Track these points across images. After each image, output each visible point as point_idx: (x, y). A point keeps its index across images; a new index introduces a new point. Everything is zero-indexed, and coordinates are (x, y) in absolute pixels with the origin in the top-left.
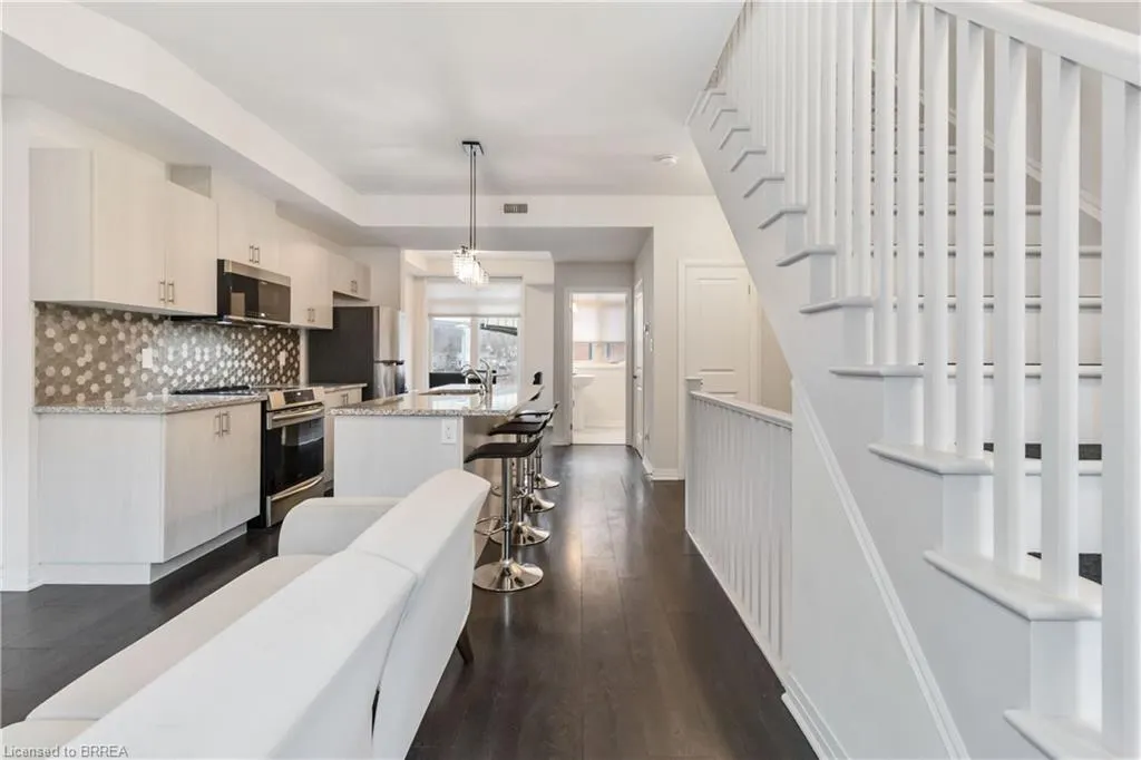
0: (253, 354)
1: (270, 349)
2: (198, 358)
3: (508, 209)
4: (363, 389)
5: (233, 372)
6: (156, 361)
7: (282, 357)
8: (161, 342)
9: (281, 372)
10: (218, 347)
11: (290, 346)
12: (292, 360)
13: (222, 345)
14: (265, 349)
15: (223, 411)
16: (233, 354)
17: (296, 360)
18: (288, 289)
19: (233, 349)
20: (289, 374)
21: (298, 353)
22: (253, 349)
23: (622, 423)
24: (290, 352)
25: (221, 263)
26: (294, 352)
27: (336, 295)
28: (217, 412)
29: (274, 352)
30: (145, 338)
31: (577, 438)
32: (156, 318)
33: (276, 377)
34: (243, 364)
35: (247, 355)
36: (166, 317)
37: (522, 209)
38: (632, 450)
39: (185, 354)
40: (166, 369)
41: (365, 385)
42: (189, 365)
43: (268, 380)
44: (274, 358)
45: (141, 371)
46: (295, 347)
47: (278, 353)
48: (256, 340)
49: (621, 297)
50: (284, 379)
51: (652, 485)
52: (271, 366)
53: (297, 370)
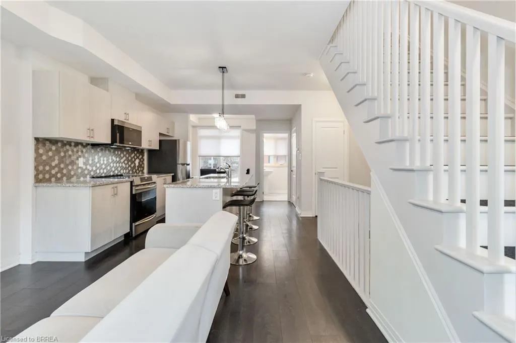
0: (125, 160)
1: (132, 158)
2: (102, 162)
3: (237, 96)
4: (173, 176)
5: (116, 168)
6: (84, 164)
7: (137, 162)
8: (86, 155)
9: (137, 168)
10: (110, 158)
11: (141, 156)
12: (141, 163)
13: (112, 157)
14: (130, 158)
15: (115, 185)
16: (116, 160)
17: (143, 162)
18: (141, 132)
19: (116, 158)
20: (140, 169)
21: (144, 160)
22: (125, 158)
23: (286, 191)
24: (140, 160)
25: (113, 121)
26: (142, 160)
27: (161, 134)
28: (112, 186)
29: (133, 159)
30: (80, 153)
31: (266, 198)
32: (84, 144)
33: (134, 170)
34: (121, 165)
35: (122, 161)
36: (89, 144)
37: (243, 96)
38: (290, 203)
39: (96, 161)
40: (88, 167)
41: (173, 174)
42: (98, 165)
43: (131, 172)
44: (134, 162)
45: (78, 168)
46: (142, 158)
47: (135, 160)
48: (126, 154)
49: (286, 135)
50: (138, 172)
51: (301, 219)
52: (132, 166)
53: (143, 168)
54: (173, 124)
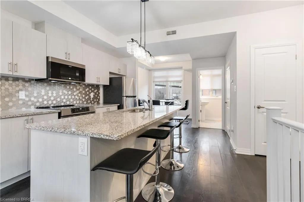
0: (78, 94)
1: (86, 92)
2: (50, 95)
3: (168, 34)
4: (118, 106)
5: (68, 100)
6: (26, 96)
7: (92, 95)
8: (30, 89)
9: (91, 100)
10: (61, 91)
11: (96, 91)
12: (96, 96)
13: (62, 91)
14: (84, 92)
16: (68, 93)
17: (98, 95)
19: (68, 92)
20: (95, 100)
21: (99, 93)
22: (78, 92)
23: (221, 119)
24: (95, 93)
26: (97, 93)
27: (110, 73)
29: (88, 93)
30: (21, 87)
31: (202, 125)
33: (89, 101)
34: (73, 97)
35: (75, 94)
36: (33, 80)
37: (174, 33)
39: (43, 93)
40: (32, 99)
41: (119, 105)
42: (45, 97)
43: (85, 103)
44: (89, 95)
45: (19, 100)
46: (98, 91)
47: (90, 93)
50: (93, 102)
52: (86, 98)
53: (99, 99)
54: (125, 66)
